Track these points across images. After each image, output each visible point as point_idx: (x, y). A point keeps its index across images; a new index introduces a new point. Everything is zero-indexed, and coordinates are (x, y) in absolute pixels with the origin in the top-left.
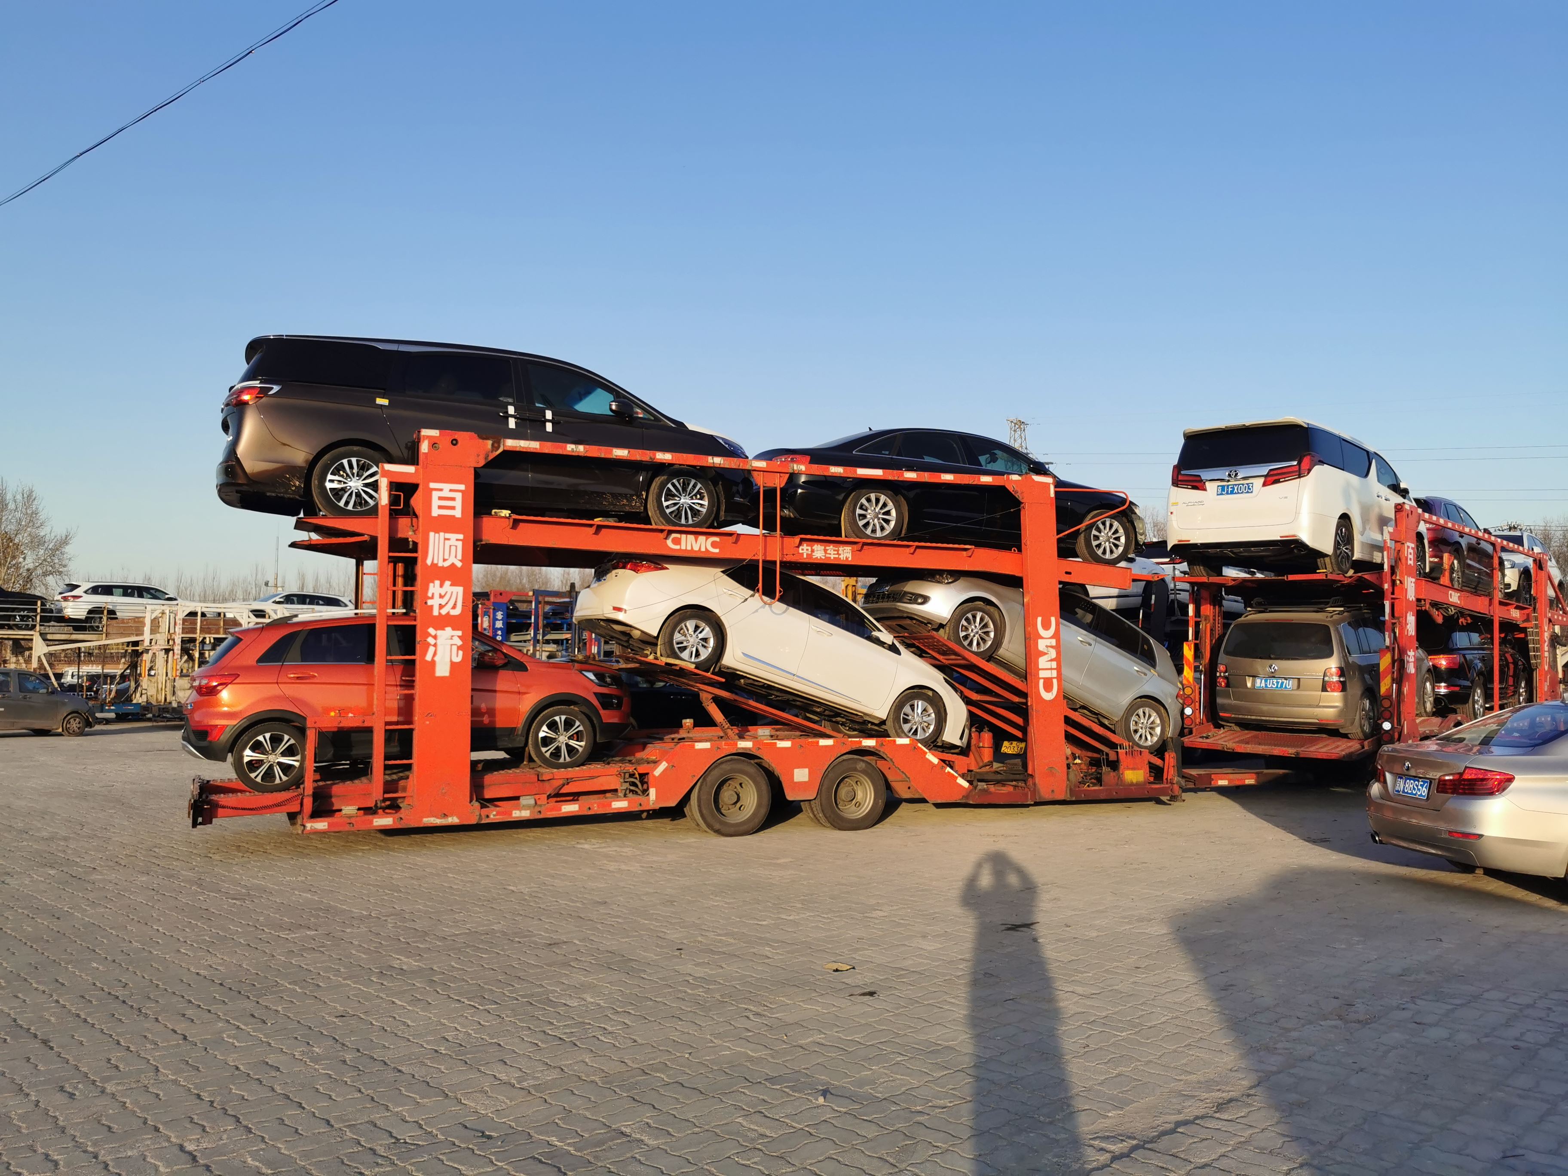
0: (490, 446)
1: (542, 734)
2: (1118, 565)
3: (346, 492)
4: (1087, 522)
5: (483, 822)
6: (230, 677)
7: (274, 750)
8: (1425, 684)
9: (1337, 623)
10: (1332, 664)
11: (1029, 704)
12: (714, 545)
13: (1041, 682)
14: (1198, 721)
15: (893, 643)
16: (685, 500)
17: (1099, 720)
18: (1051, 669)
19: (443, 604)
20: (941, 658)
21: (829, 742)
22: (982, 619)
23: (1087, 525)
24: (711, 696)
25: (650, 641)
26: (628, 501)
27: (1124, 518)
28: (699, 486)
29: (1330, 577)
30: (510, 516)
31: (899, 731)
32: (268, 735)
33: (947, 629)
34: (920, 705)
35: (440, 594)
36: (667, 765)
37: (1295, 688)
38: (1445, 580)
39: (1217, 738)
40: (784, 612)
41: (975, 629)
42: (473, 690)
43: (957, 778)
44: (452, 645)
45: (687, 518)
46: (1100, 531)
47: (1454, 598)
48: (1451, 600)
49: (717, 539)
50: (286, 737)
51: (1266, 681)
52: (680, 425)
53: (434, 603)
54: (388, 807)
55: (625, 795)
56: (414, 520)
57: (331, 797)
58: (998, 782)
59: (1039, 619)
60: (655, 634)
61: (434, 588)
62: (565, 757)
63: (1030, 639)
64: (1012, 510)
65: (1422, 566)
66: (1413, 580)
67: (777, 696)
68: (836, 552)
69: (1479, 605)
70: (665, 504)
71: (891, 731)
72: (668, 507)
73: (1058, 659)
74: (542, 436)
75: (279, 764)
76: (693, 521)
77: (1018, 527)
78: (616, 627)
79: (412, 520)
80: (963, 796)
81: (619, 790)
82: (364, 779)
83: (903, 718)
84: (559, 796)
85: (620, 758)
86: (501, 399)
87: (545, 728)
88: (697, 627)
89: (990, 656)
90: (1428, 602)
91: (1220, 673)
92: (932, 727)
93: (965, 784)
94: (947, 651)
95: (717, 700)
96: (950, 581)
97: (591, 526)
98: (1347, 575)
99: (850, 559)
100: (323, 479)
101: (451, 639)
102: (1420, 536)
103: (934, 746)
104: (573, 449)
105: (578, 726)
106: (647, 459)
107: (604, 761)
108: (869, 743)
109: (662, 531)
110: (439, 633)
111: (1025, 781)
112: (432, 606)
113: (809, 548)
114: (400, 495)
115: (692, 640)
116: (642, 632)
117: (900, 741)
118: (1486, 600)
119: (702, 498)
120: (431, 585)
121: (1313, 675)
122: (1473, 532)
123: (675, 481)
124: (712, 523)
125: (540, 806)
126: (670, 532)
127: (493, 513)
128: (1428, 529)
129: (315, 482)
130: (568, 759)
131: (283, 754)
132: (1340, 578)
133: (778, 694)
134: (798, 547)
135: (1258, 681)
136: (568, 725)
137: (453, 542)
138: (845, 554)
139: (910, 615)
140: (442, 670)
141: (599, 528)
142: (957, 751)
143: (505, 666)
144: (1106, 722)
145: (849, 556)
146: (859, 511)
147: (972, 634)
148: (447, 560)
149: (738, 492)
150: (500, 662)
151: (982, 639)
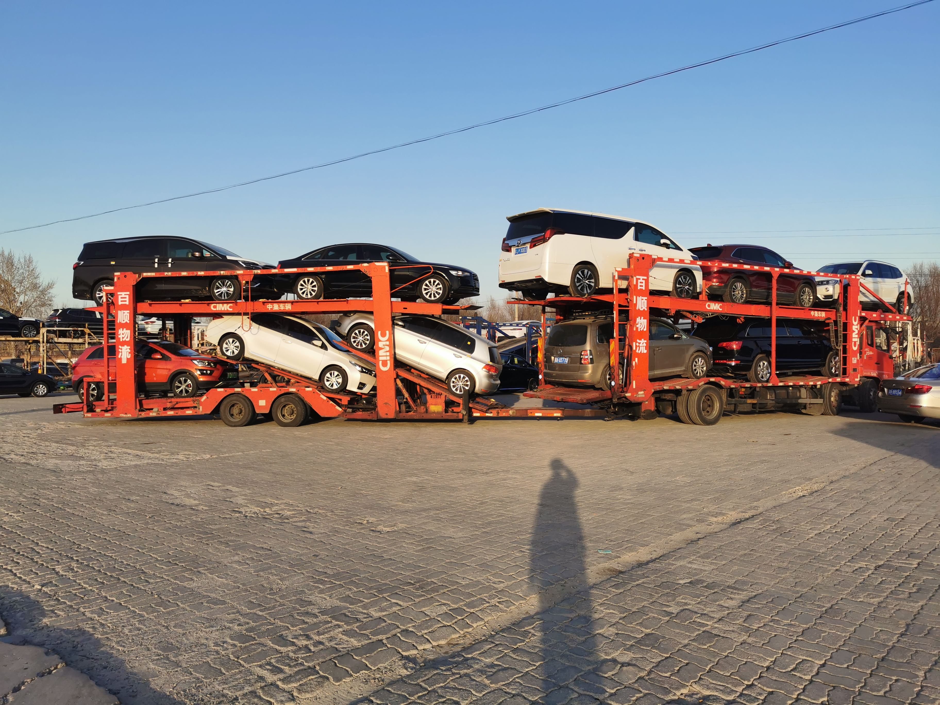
0: (137, 276)
1: (176, 385)
12: (230, 307)
13: (380, 362)
16: (224, 289)
18: (387, 355)
19: (124, 337)
21: (274, 389)
22: (363, 333)
26: (201, 292)
28: (229, 283)
30: (149, 302)
35: (122, 333)
41: (360, 338)
45: (224, 297)
46: (428, 286)
49: (232, 305)
52: (225, 257)
56: (114, 306)
59: (380, 332)
60: (217, 345)
63: (376, 342)
68: (284, 307)
72: (217, 292)
73: (390, 351)
74: (164, 270)
76: (227, 298)
86: (154, 256)
87: (176, 382)
88: (233, 342)
92: (341, 383)
100: (96, 293)
101: (127, 350)
104: (173, 274)
105: (189, 382)
110: (123, 347)
112: (120, 338)
113: (272, 306)
114: (111, 298)
115: (231, 347)
119: (231, 288)
120: (120, 330)
123: (220, 282)
125: (160, 412)
127: (142, 302)
129: (94, 295)
130: (186, 394)
134: (265, 305)
136: (186, 381)
137: (126, 313)
140: (124, 361)
141: (183, 304)
145: (290, 308)
146: (300, 287)
147: (358, 340)
148: (125, 321)
151: (364, 342)
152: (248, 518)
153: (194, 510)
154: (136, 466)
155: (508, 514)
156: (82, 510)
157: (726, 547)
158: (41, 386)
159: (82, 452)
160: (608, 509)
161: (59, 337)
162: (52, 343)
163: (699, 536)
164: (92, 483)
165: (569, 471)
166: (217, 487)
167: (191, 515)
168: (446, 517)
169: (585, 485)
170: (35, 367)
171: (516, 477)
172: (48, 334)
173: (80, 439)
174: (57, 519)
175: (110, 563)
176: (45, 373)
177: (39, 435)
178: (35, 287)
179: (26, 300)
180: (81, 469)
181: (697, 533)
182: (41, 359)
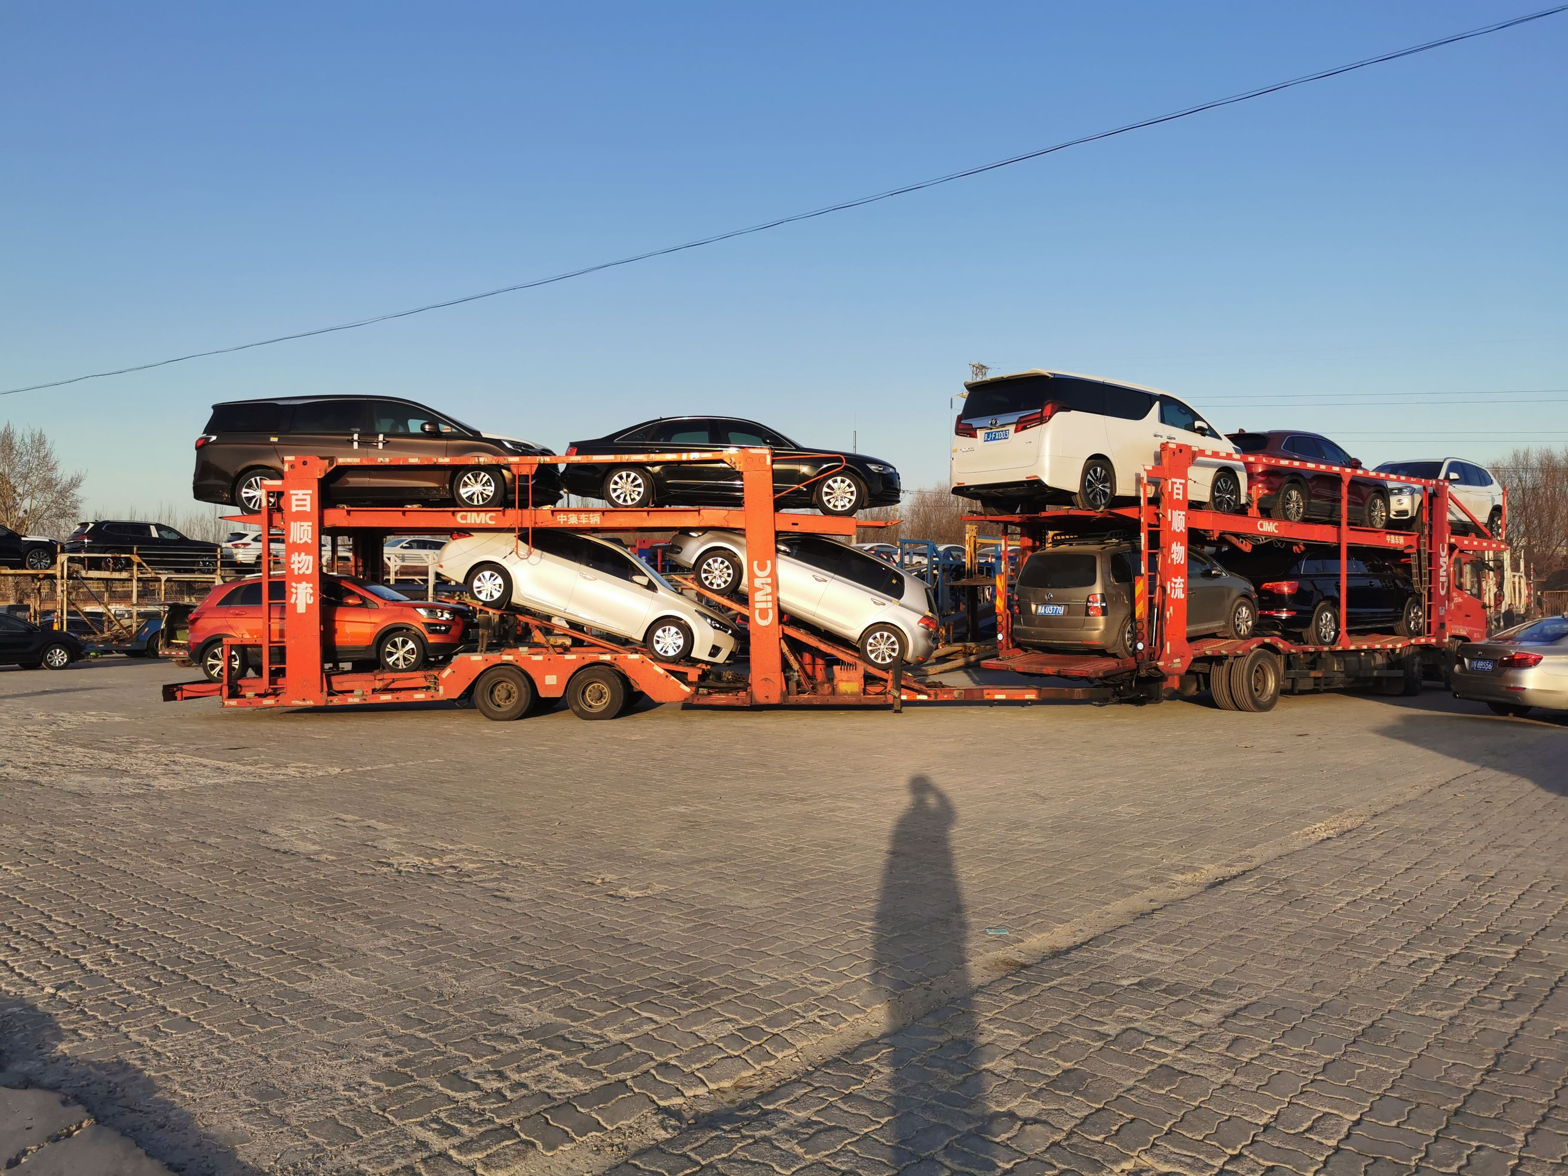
0: (327, 464)
3: (254, 499)
5: (329, 706)
12: (491, 518)
13: (757, 612)
16: (477, 488)
18: (767, 602)
19: (301, 567)
21: (573, 657)
30: (345, 508)
35: (299, 561)
36: (450, 671)
42: (321, 619)
44: (307, 593)
45: (478, 500)
49: (493, 514)
53: (295, 567)
54: (273, 694)
55: (425, 691)
56: (283, 515)
57: (239, 686)
59: (755, 563)
60: (462, 582)
68: (587, 519)
73: (773, 594)
84: (384, 690)
87: (389, 646)
88: (491, 576)
97: (398, 511)
100: (240, 491)
101: (307, 589)
105: (411, 645)
107: (424, 669)
110: (299, 585)
112: (293, 569)
114: (274, 500)
115: (488, 585)
116: (454, 580)
119: (490, 486)
120: (293, 555)
125: (366, 696)
127: (336, 507)
130: (404, 667)
136: (405, 644)
137: (306, 527)
140: (301, 609)
141: (404, 512)
145: (598, 520)
148: (303, 539)
152: (403, 874)
153: (312, 860)
154: (215, 786)
155: (837, 869)
156: (126, 861)
157: (1198, 923)
158: (58, 651)
159: (126, 762)
160: (1006, 860)
161: (90, 569)
162: (76, 578)
163: (1154, 905)
164: (143, 815)
165: (941, 797)
166: (351, 822)
167: (307, 869)
168: (734, 873)
169: (966, 820)
170: (48, 618)
171: (851, 805)
172: (70, 565)
173: (122, 740)
174: (83, 876)
175: (172, 949)
176: (65, 630)
177: (54, 734)
178: (49, 484)
179: (33, 507)
180: (124, 792)
181: (1151, 901)
182: (59, 606)
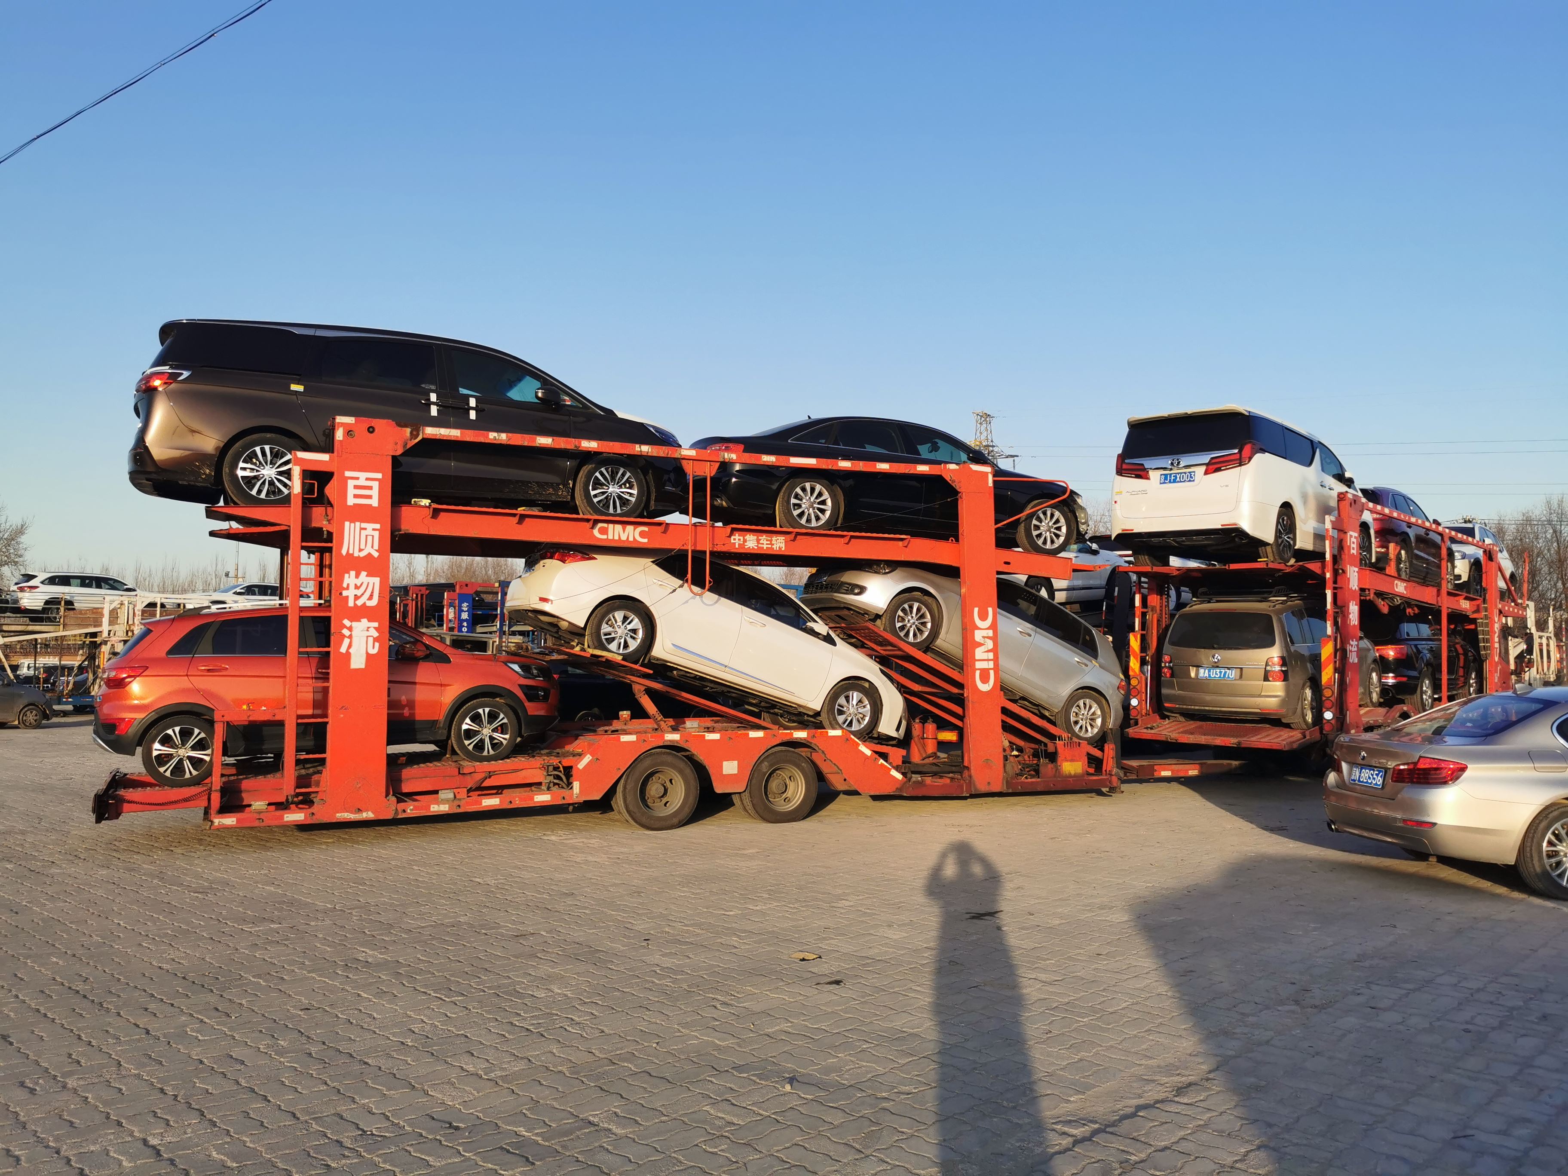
0: (408, 434)
1: (465, 727)
2: (1058, 555)
3: (259, 480)
4: (1027, 511)
5: (399, 817)
6: (140, 669)
7: (184, 744)
8: (1371, 674)
9: (1279, 613)
10: (1274, 653)
11: (965, 696)
12: (642, 534)
13: (978, 673)
14: (1144, 711)
15: (828, 633)
16: (613, 489)
17: (1039, 711)
18: (988, 660)
19: (359, 595)
20: (878, 648)
21: (760, 734)
22: (919, 610)
23: (1028, 514)
24: (643, 688)
25: (577, 633)
26: (554, 490)
27: (1065, 508)
28: (628, 474)
29: (1271, 566)
30: (430, 505)
31: (833, 722)
32: (177, 729)
33: (884, 619)
34: (855, 696)
35: (356, 585)
36: (591, 758)
37: (1238, 677)
38: (1391, 569)
39: (1161, 729)
40: (716, 602)
41: (911, 621)
42: (389, 682)
43: (890, 770)
44: (367, 637)
45: (615, 507)
46: (1040, 521)
47: (1400, 588)
48: (1396, 590)
49: (645, 529)
50: (196, 731)
51: (1209, 671)
52: (610, 412)
53: (350, 593)
54: (301, 802)
55: (549, 788)
56: (330, 509)
57: (241, 792)
58: (935, 774)
59: (976, 610)
60: (582, 626)
61: (350, 579)
62: (488, 750)
63: (967, 629)
64: (949, 500)
65: (1368, 556)
66: (1356, 569)
67: (712, 688)
68: (769, 542)
69: (1427, 595)
70: (593, 493)
71: (826, 723)
72: (595, 496)
73: (995, 650)
74: (464, 423)
75: (190, 758)
76: (621, 510)
77: (955, 516)
78: (542, 618)
79: (326, 509)
80: (897, 788)
81: (543, 784)
82: (278, 775)
83: (838, 709)
84: (482, 790)
85: (548, 751)
86: (423, 386)
87: (468, 720)
88: (625, 618)
89: (927, 647)
90: (1372, 592)
91: (1165, 663)
92: (867, 719)
93: (899, 776)
94: (884, 643)
95: (649, 692)
96: (887, 571)
97: (514, 515)
98: (1288, 564)
99: (783, 549)
100: (234, 466)
101: (368, 630)
102: (1364, 526)
103: (869, 738)
104: (495, 437)
105: (503, 719)
106: (573, 447)
107: (528, 754)
108: (801, 734)
109: (588, 520)
110: (355, 624)
111: (961, 773)
112: (347, 597)
113: (741, 538)
114: (314, 484)
115: (621, 631)
116: (570, 623)
117: (832, 733)
118: (1434, 590)
119: (631, 487)
120: (346, 575)
121: (1258, 665)
122: (1420, 522)
123: (603, 469)
124: (642, 512)
125: (460, 800)
126: (596, 522)
127: (413, 503)
128: (1374, 519)
129: (226, 470)
130: (492, 752)
131: (193, 748)
132: (1282, 566)
133: (712, 685)
134: (730, 537)
135: (1201, 671)
136: (492, 717)
137: (369, 531)
138: (778, 544)
139: (846, 606)
140: (358, 662)
141: (523, 517)
142: (894, 742)
143: (426, 658)
144: (1047, 714)
145: (783, 545)
146: (793, 501)
147: (909, 625)
148: (363, 550)
149: (669, 480)
150: (421, 652)
151: (919, 630)
